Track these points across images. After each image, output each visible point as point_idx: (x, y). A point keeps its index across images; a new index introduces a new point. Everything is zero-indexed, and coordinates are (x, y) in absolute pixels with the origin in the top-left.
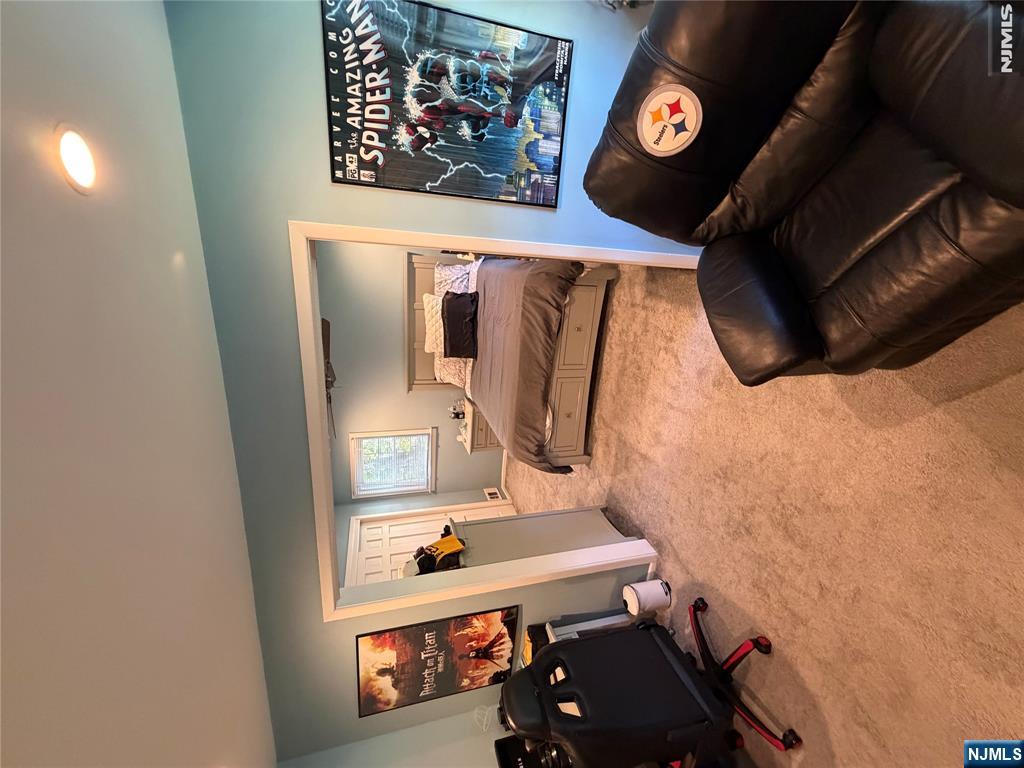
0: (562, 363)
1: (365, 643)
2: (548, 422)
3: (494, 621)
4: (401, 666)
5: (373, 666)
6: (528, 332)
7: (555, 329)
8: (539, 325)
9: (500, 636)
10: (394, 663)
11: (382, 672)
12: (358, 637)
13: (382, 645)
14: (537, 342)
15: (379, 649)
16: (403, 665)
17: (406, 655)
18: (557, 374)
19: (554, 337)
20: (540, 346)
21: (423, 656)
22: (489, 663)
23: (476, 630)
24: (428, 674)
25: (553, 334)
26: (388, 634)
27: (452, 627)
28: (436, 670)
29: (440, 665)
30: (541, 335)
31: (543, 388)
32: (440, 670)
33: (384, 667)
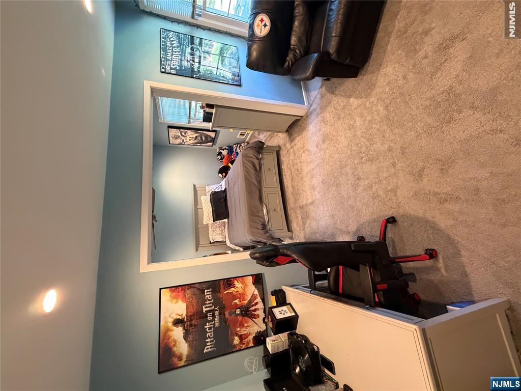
0: (265, 184)
1: (166, 294)
2: (265, 211)
3: (248, 284)
4: (190, 317)
5: (170, 316)
6: (247, 172)
7: (258, 168)
8: (251, 168)
9: (254, 297)
10: (184, 313)
11: (177, 322)
12: (160, 289)
13: (176, 297)
14: (252, 175)
15: (174, 301)
16: (191, 316)
17: (193, 308)
18: (264, 190)
19: (259, 172)
20: (253, 176)
21: (204, 310)
22: (250, 323)
23: (237, 290)
24: (210, 328)
25: (258, 170)
26: (180, 288)
27: (222, 286)
28: (214, 324)
29: (217, 320)
30: (253, 172)
31: (258, 195)
32: (217, 325)
33: (178, 317)
